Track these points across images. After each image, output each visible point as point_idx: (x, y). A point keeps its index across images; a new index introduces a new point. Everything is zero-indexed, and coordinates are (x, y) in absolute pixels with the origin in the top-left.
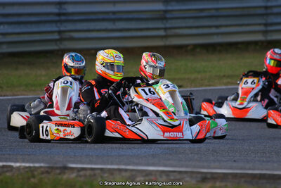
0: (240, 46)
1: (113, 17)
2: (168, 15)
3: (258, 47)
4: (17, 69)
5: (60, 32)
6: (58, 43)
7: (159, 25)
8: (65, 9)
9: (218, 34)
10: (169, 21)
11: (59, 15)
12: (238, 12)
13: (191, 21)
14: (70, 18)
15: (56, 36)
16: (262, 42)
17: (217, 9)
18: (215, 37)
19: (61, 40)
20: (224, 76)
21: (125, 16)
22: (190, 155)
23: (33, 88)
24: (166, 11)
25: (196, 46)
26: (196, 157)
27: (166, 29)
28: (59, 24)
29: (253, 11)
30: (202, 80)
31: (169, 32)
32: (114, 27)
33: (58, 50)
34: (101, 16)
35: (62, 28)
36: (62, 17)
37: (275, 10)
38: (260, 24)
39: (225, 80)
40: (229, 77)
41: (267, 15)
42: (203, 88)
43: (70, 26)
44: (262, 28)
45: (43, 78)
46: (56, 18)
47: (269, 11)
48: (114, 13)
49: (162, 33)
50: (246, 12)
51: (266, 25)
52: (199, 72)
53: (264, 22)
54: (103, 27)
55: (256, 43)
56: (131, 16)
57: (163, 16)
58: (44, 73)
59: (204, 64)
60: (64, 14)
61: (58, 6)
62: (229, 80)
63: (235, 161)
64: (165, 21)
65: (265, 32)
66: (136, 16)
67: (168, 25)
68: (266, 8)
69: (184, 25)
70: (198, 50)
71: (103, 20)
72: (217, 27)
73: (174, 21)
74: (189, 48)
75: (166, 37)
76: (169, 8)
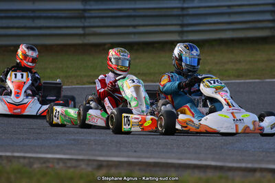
0: (156, 45)
1: (32, 15)
2: (87, 15)
9: (134, 34)
10: (88, 20)
13: (109, 20)
17: (134, 9)
18: (133, 36)
21: (44, 14)
22: (94, 146)
24: (84, 10)
25: (113, 45)
26: (100, 147)
27: (84, 28)
29: (169, 12)
31: (88, 31)
32: (33, 25)
34: (21, 14)
37: (191, 11)
38: (176, 25)
41: (183, 16)
44: (178, 28)
47: (185, 12)
48: (34, 11)
49: (80, 31)
50: (163, 12)
51: (182, 25)
53: (180, 22)
54: (23, 25)
55: (172, 43)
56: (49, 14)
57: (81, 15)
63: (135, 151)
64: (83, 20)
65: (181, 33)
66: (55, 14)
67: (86, 24)
68: (183, 9)
69: (101, 24)
72: (134, 26)
73: (92, 20)
74: (107, 46)
75: (84, 35)
76: (88, 7)
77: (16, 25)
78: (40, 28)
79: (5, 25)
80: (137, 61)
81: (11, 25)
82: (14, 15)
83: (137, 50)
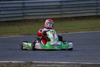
0: (87, 17)
1: (42, 8)
2: (62, 7)
3: (94, 18)
4: (8, 27)
5: (23, 13)
6: (23, 17)
7: (59, 10)
8: (25, 5)
10: (62, 9)
11: (23, 7)
12: (87, 5)
13: (70, 8)
14: (27, 8)
15: (22, 15)
16: (95, 16)
17: (79, 4)
18: (79, 14)
19: (24, 16)
20: (83, 28)
21: (46, 7)
23: (15, 34)
24: (61, 5)
25: (72, 18)
27: (61, 12)
28: (23, 11)
29: (92, 5)
30: (75, 30)
31: (62, 13)
32: (43, 11)
33: (23, 20)
34: (38, 7)
35: (24, 12)
36: (24, 8)
38: (95, 9)
39: (83, 30)
40: (84, 28)
41: (97, 6)
42: (75, 33)
43: (27, 11)
44: (95, 11)
45: (18, 30)
46: (22, 8)
47: (98, 5)
48: (42, 6)
49: (60, 13)
50: (90, 5)
51: (97, 10)
52: (73, 27)
53: (96, 8)
54: (39, 11)
55: (93, 16)
56: (48, 7)
57: (60, 7)
58: (18, 28)
59: (75, 24)
60: (25, 7)
61: (22, 4)
62: (85, 30)
64: (60, 9)
65: (96, 12)
66: (50, 7)
67: (62, 10)
68: (97, 3)
69: (67, 10)
70: (73, 19)
71: (39, 9)
72: (79, 11)
73: (64, 9)
74: (69, 18)
75: (61, 14)
76: (62, 4)
77: (36, 12)
78: (45, 12)
79: (32, 12)
80: (81, 23)
81: (35, 12)
82: (35, 8)
83: (80, 19)
